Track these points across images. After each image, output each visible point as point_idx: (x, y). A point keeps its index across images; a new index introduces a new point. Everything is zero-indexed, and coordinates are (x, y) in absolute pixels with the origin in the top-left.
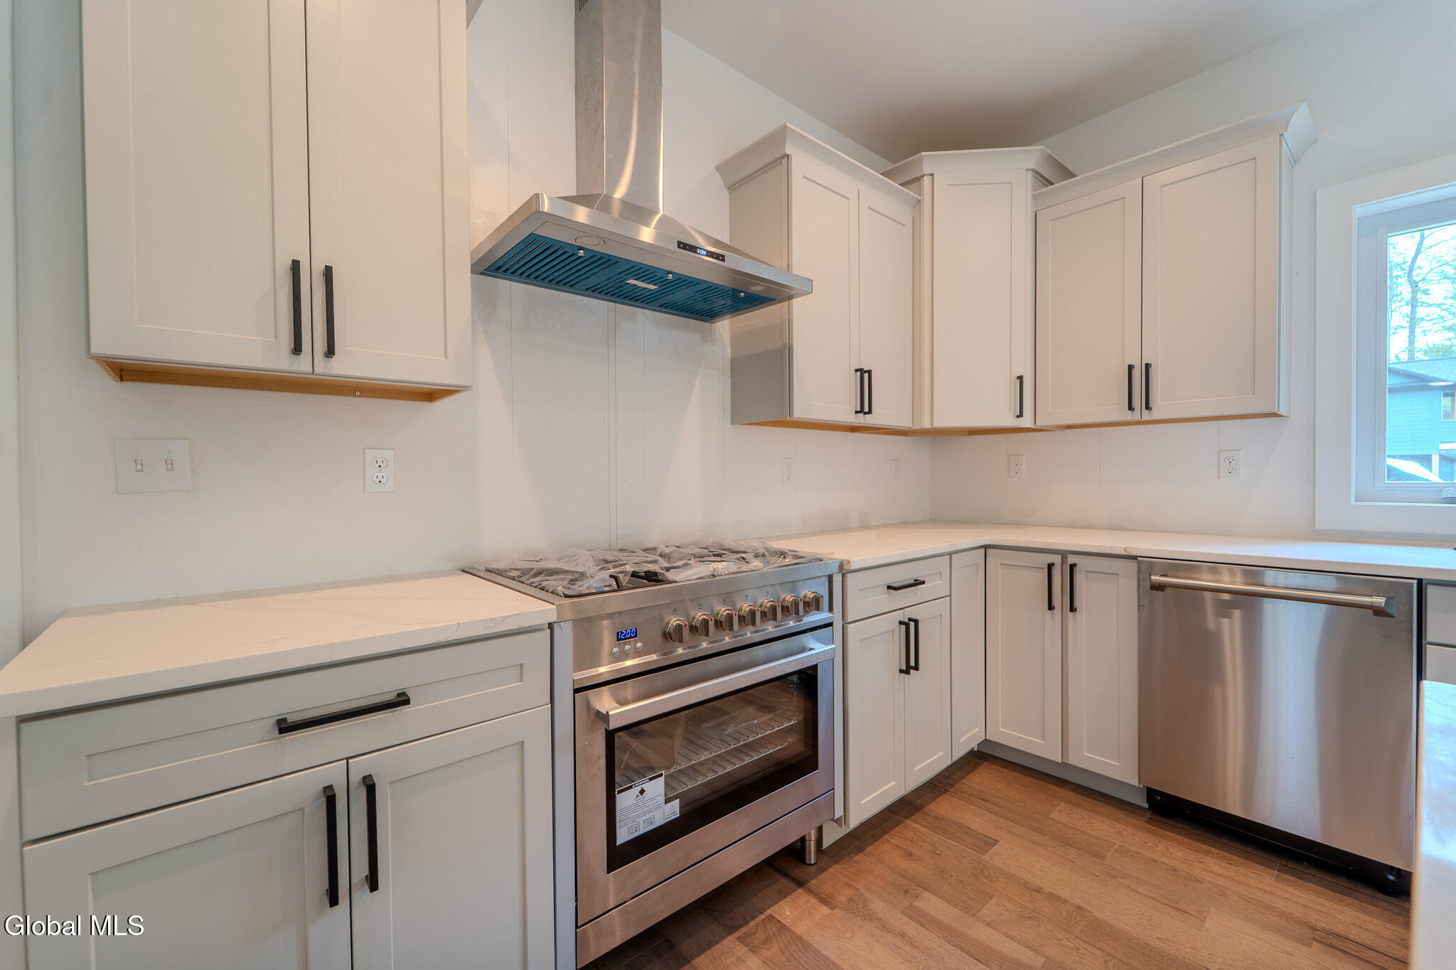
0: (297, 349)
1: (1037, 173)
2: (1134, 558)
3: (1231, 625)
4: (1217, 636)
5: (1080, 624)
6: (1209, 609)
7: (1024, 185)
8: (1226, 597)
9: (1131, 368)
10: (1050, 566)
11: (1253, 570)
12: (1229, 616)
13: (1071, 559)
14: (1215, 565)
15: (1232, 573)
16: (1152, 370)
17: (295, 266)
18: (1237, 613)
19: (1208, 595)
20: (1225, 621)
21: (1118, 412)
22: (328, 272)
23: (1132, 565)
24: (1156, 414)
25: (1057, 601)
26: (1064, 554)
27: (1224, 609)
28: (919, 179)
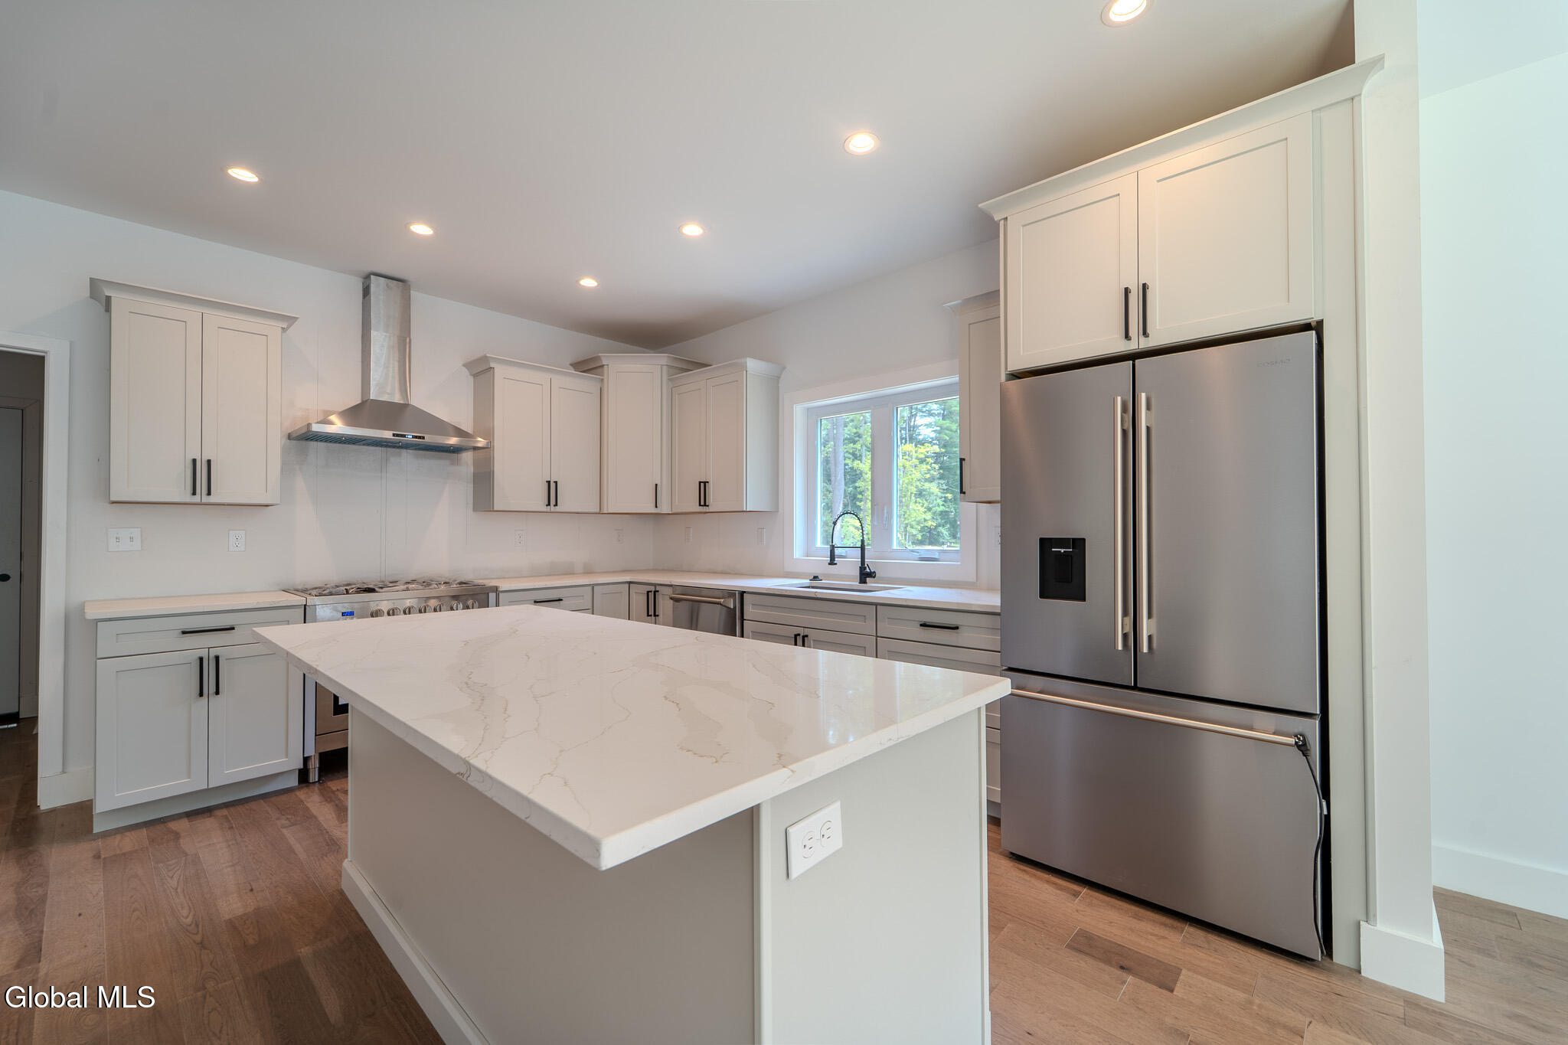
0: (194, 493)
1: (671, 366)
9: (700, 483)
10: (649, 593)
13: (658, 588)
16: (708, 485)
17: (194, 461)
22: (209, 462)
24: (711, 508)
26: (655, 585)
28: (601, 367)
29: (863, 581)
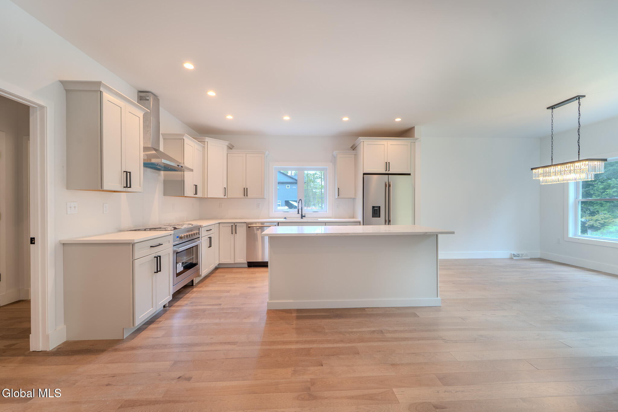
1: (227, 146)
2: (246, 223)
3: (259, 232)
4: (257, 234)
5: (237, 236)
6: (255, 230)
7: (225, 148)
8: (258, 227)
9: (244, 188)
10: (232, 226)
11: (262, 223)
12: (259, 230)
13: (236, 224)
14: (256, 223)
15: (259, 224)
16: (248, 189)
18: (260, 230)
19: (255, 227)
20: (258, 231)
21: (242, 196)
23: (245, 224)
24: (248, 197)
25: (233, 233)
26: (234, 223)
27: (258, 229)
28: (205, 142)
29: (302, 218)
